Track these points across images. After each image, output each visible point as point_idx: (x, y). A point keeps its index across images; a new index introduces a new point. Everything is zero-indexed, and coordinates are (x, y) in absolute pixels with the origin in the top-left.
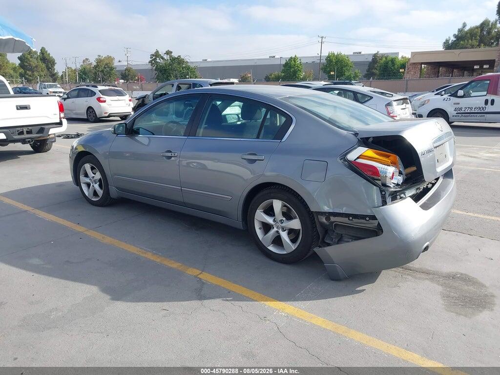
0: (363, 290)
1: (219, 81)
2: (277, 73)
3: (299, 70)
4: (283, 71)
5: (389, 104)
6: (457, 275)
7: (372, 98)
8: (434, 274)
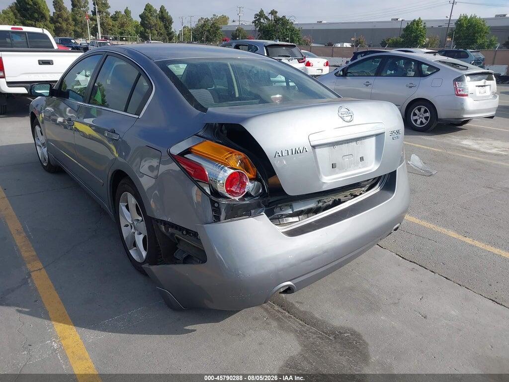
0: (194, 330)
1: (278, 42)
2: (396, 37)
3: (421, 36)
4: (403, 36)
5: (460, 79)
6: (346, 332)
7: (438, 70)
8: (314, 325)
